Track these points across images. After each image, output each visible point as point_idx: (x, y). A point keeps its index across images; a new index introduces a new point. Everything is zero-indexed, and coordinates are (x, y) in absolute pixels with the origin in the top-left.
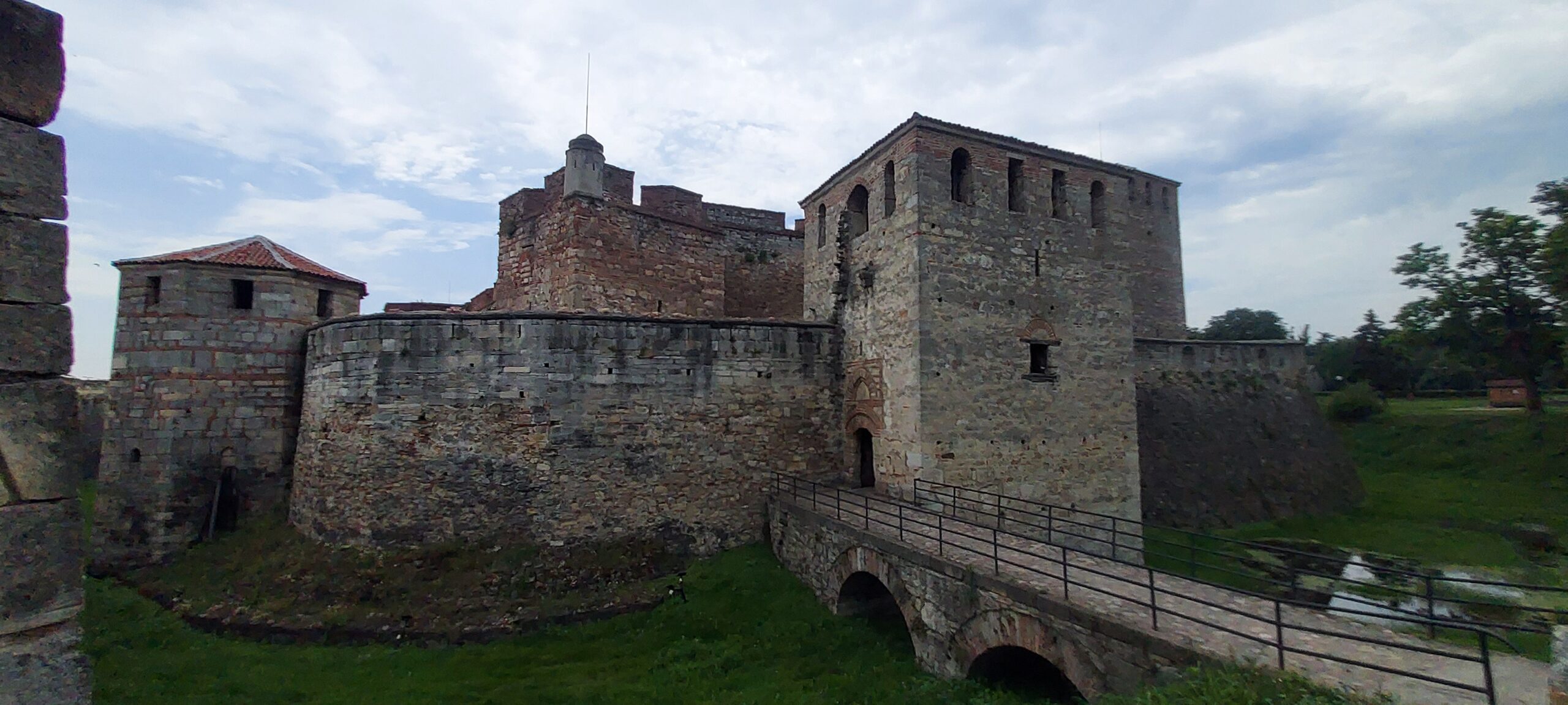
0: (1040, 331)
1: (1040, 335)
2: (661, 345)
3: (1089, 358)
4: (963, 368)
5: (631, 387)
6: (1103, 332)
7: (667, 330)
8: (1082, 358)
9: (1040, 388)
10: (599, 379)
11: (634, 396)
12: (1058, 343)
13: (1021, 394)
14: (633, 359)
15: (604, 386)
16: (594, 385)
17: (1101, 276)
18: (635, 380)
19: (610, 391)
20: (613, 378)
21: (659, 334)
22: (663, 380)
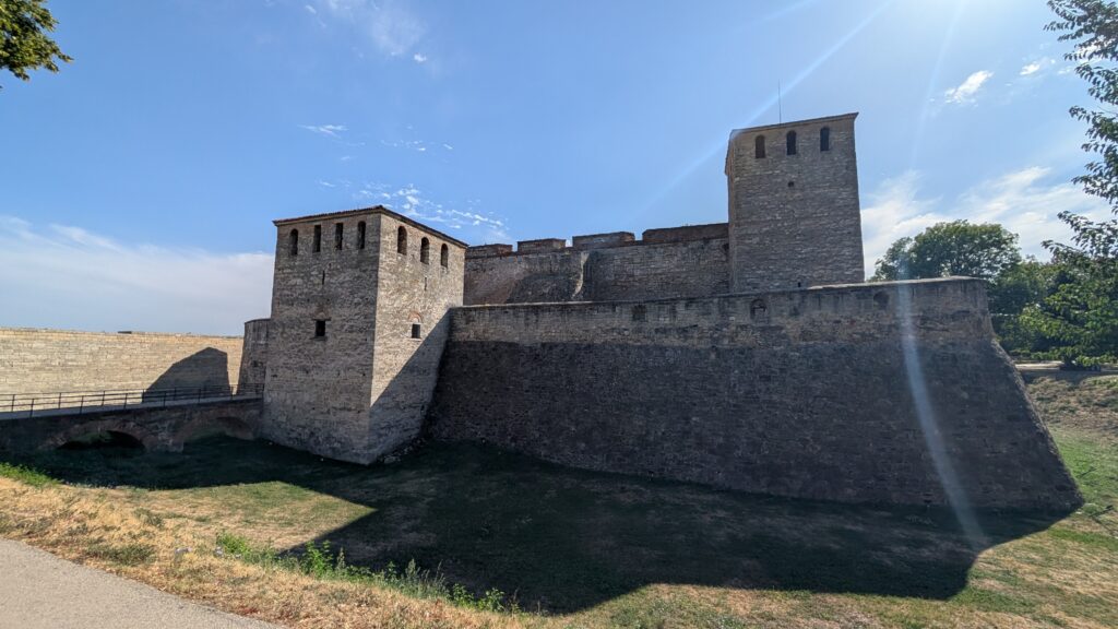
0: (322, 314)
1: (321, 316)
3: (346, 327)
4: (285, 335)
6: (357, 311)
8: (342, 326)
9: (318, 345)
12: (329, 320)
13: (308, 347)
17: (359, 277)
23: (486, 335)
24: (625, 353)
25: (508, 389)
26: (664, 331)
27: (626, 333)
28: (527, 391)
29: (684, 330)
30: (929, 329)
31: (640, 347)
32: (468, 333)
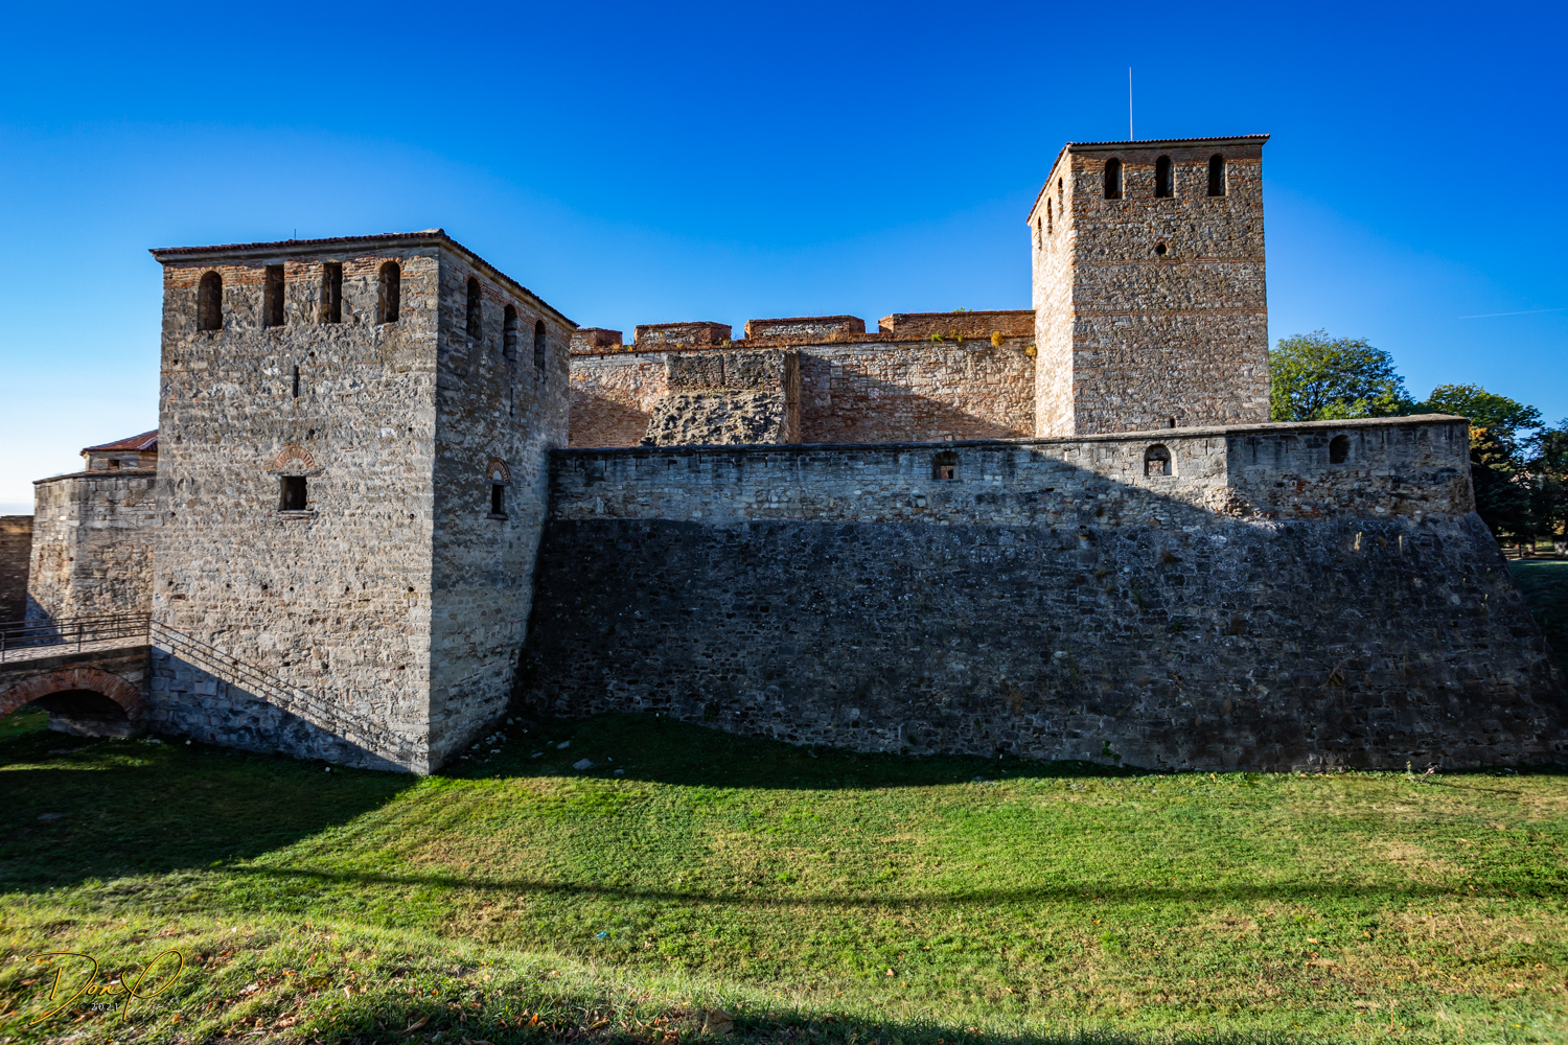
0: (296, 462)
1: (295, 467)
2: (142, 494)
3: (362, 489)
5: (118, 530)
6: (385, 455)
7: (144, 481)
8: (352, 490)
9: (291, 528)
10: (98, 524)
11: (120, 538)
12: (317, 475)
13: (266, 533)
14: (121, 508)
15: (100, 530)
16: (93, 529)
18: (121, 524)
19: (105, 534)
20: (107, 523)
21: (139, 485)
22: (141, 524)
23: (631, 507)
24: (922, 539)
25: (689, 613)
26: (992, 499)
27: (921, 503)
28: (729, 616)
29: (1030, 498)
30: (1402, 497)
31: (949, 529)
32: (589, 504)
